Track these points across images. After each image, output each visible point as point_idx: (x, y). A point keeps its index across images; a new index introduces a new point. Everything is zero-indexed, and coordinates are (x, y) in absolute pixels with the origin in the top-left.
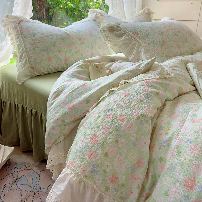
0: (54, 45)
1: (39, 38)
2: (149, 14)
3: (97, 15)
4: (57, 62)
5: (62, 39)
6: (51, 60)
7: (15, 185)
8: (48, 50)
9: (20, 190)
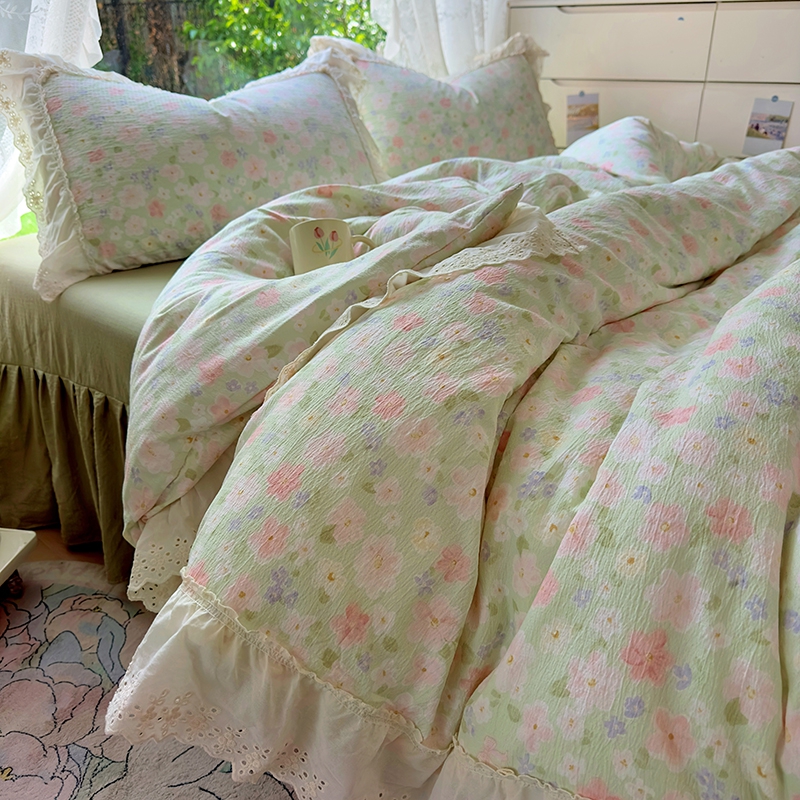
0: (174, 157)
1: (116, 135)
2: (527, 59)
3: (334, 56)
4: (183, 220)
5: (204, 137)
6: (161, 214)
7: (35, 663)
8: (151, 176)
9: (50, 681)
